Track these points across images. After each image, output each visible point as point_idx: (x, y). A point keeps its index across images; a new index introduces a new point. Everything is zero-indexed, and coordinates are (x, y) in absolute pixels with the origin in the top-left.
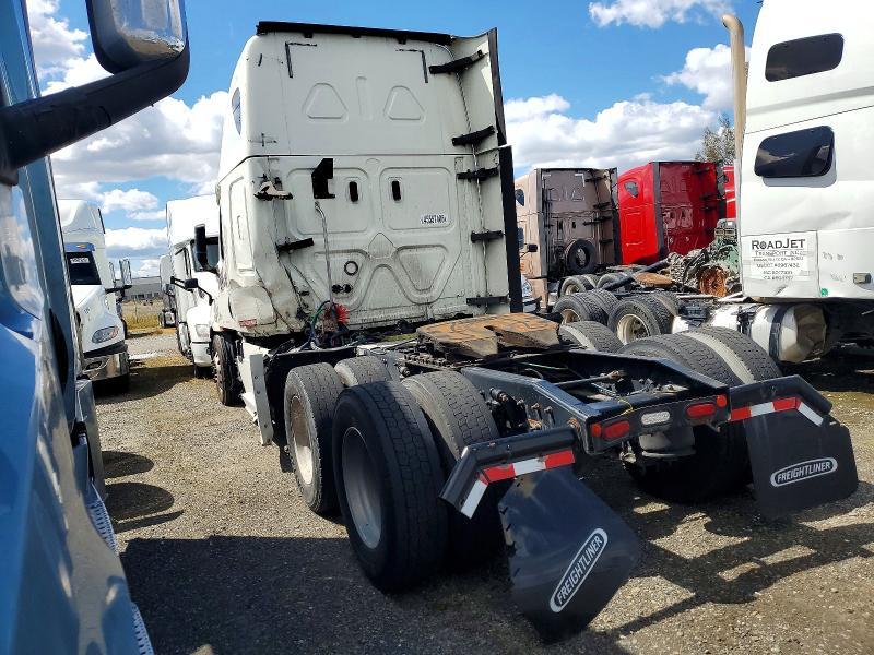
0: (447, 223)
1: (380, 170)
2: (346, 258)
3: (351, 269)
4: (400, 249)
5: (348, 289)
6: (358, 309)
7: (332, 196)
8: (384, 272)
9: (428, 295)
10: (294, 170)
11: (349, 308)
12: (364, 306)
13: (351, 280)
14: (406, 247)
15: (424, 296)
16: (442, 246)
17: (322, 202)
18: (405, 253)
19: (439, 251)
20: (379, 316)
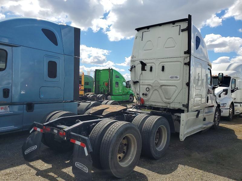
0: (178, 79)
1: (159, 63)
2: (147, 86)
3: (148, 89)
4: (162, 86)
5: (146, 95)
6: (148, 101)
7: (146, 70)
8: (156, 92)
9: (169, 101)
10: (138, 64)
11: (146, 100)
12: (150, 100)
13: (147, 93)
14: (164, 85)
15: (168, 101)
16: (176, 86)
17: (143, 72)
18: (163, 87)
19: (175, 87)
20: (153, 104)
